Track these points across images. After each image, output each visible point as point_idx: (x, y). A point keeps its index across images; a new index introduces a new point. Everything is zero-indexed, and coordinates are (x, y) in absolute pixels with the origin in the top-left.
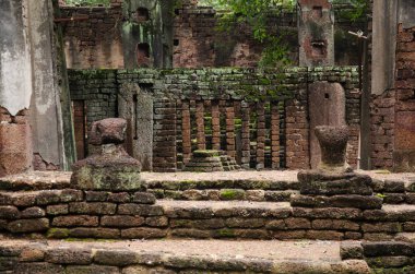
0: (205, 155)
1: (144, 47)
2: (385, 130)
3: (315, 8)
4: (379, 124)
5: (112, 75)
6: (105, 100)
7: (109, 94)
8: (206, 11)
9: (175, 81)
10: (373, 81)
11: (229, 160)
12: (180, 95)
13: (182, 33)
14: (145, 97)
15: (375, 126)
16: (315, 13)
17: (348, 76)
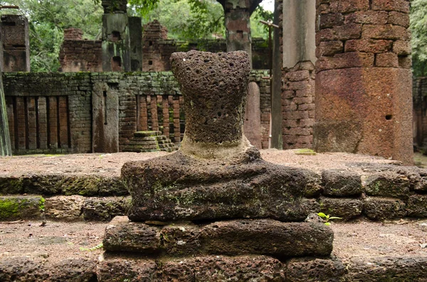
0: (144, 135)
1: (117, 59)
2: (298, 105)
3: (238, 31)
4: (291, 99)
5: (87, 76)
6: (83, 95)
7: (85, 91)
8: (170, 42)
9: (135, 81)
10: (284, 54)
11: (164, 139)
12: (138, 91)
13: (155, 56)
14: (113, 93)
15: (287, 101)
16: (238, 35)
17: (261, 77)
